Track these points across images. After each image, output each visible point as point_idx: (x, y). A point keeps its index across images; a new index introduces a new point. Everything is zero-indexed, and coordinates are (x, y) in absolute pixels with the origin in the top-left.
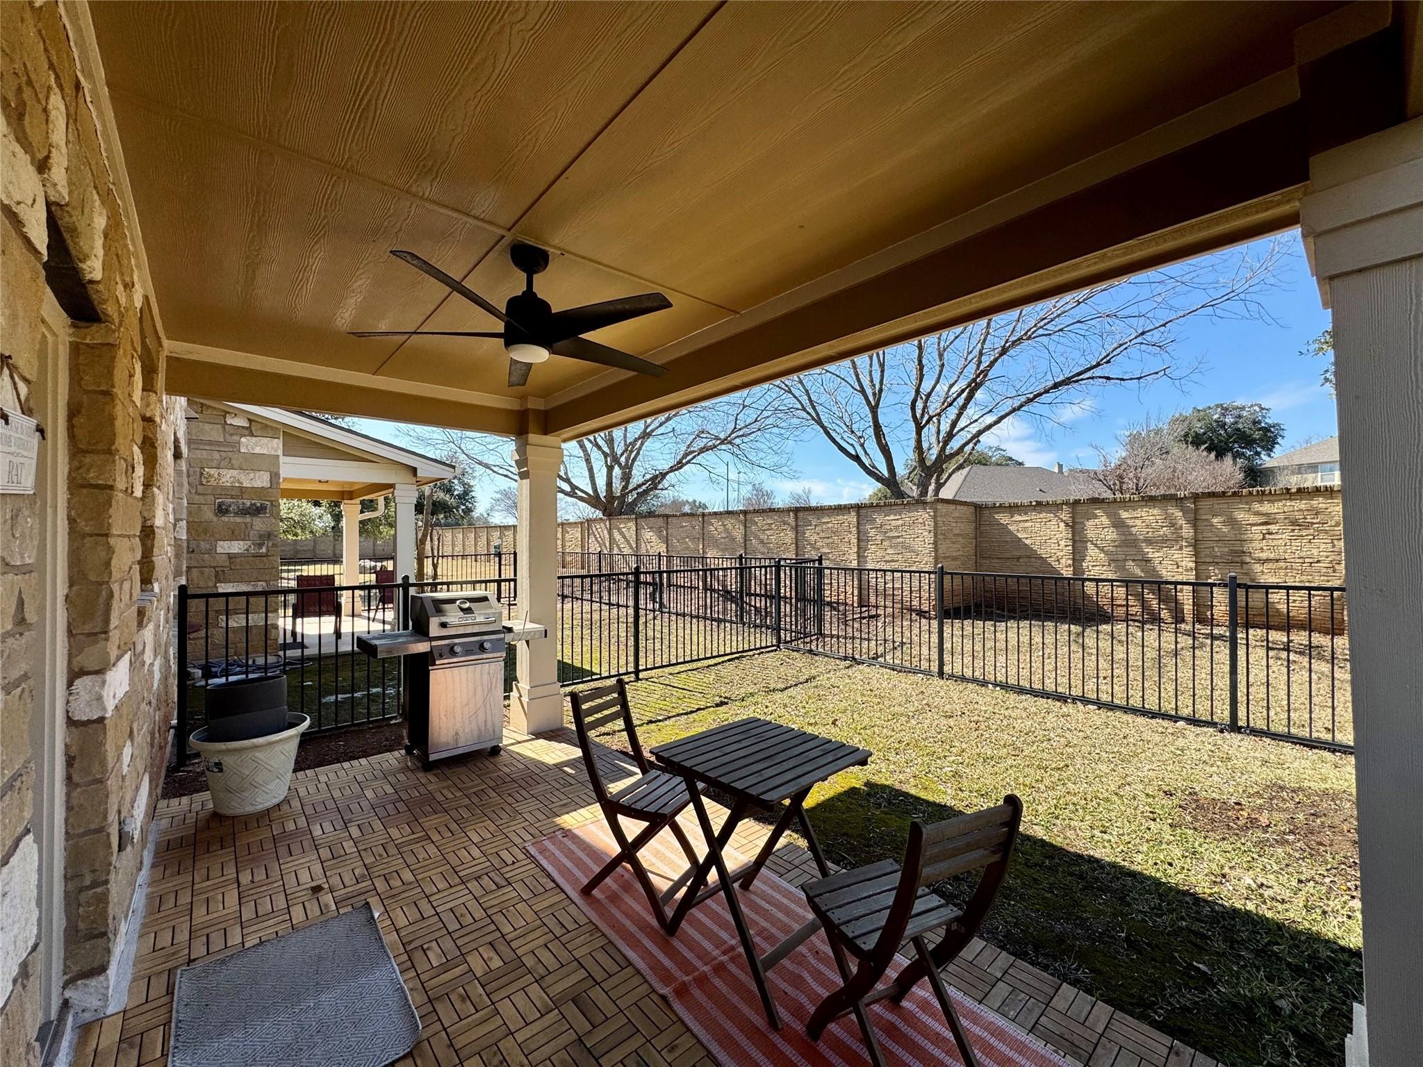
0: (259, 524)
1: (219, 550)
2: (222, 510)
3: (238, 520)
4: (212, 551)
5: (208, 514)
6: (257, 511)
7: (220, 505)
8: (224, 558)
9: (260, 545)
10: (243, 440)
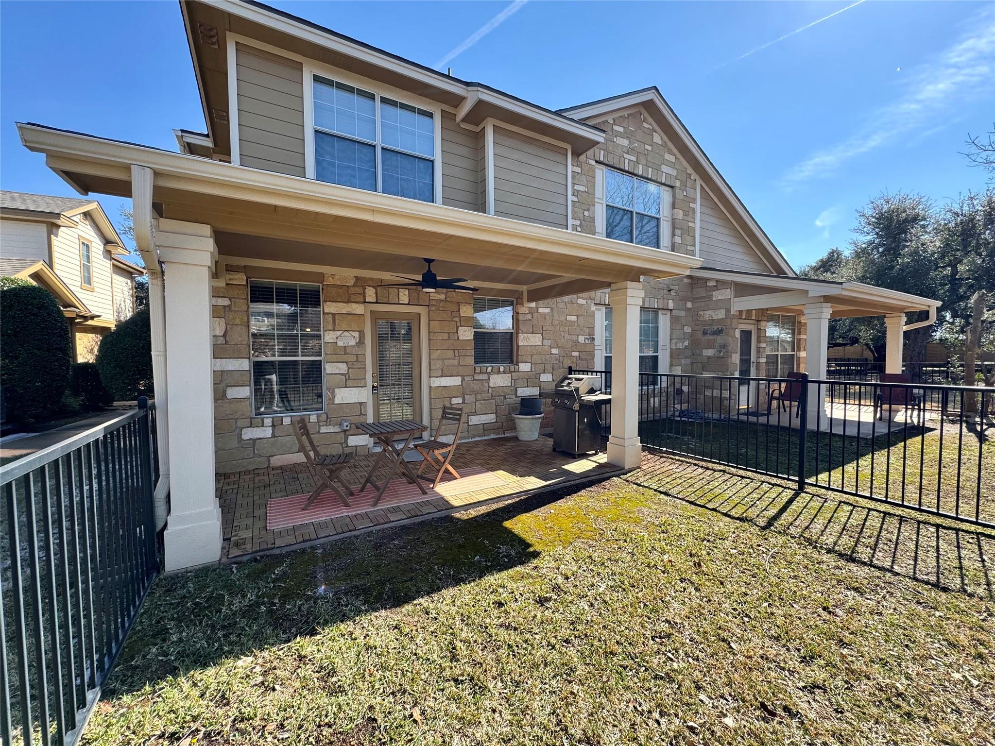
0: (720, 339)
1: (704, 354)
2: (705, 333)
3: (711, 337)
4: (700, 355)
5: (700, 335)
6: (719, 332)
7: (704, 330)
8: (706, 358)
9: (720, 352)
10: (714, 293)
